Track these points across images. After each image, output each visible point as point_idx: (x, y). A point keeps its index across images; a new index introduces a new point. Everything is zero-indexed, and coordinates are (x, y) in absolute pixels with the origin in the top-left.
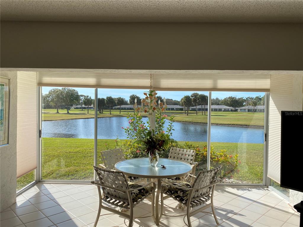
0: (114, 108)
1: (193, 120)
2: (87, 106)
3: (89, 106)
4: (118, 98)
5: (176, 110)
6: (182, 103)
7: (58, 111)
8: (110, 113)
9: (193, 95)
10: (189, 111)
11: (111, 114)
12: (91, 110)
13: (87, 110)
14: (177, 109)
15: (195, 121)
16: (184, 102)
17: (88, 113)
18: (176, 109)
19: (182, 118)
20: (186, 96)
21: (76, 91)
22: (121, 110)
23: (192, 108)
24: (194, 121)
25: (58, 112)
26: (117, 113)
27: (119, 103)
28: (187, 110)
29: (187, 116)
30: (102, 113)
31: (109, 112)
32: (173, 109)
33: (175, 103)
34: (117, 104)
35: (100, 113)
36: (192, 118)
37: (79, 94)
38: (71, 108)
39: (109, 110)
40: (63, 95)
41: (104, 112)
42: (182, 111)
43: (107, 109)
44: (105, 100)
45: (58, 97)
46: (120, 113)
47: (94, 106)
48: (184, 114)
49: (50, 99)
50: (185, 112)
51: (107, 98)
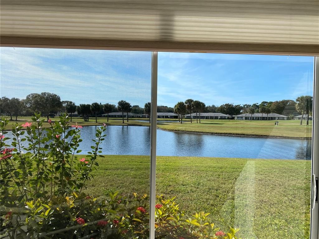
0: (103, 116)
1: (186, 129)
5: (170, 118)
6: (176, 110)
8: (96, 121)
11: (97, 122)
12: (78, 118)
13: (70, 117)
14: (172, 117)
16: (178, 109)
17: (71, 121)
18: (170, 116)
19: (175, 127)
20: (180, 102)
21: (58, 96)
23: (188, 115)
26: (104, 121)
27: (107, 110)
30: (88, 121)
31: (95, 120)
32: (167, 117)
33: (170, 110)
34: (104, 111)
35: (86, 121)
36: (186, 126)
37: (61, 101)
38: (55, 116)
39: (95, 118)
40: (43, 101)
41: (89, 120)
42: (177, 119)
43: (93, 117)
44: (91, 107)
45: (36, 103)
46: (108, 121)
47: (78, 113)
48: (179, 122)
49: (28, 105)
50: (179, 120)
51: (93, 104)
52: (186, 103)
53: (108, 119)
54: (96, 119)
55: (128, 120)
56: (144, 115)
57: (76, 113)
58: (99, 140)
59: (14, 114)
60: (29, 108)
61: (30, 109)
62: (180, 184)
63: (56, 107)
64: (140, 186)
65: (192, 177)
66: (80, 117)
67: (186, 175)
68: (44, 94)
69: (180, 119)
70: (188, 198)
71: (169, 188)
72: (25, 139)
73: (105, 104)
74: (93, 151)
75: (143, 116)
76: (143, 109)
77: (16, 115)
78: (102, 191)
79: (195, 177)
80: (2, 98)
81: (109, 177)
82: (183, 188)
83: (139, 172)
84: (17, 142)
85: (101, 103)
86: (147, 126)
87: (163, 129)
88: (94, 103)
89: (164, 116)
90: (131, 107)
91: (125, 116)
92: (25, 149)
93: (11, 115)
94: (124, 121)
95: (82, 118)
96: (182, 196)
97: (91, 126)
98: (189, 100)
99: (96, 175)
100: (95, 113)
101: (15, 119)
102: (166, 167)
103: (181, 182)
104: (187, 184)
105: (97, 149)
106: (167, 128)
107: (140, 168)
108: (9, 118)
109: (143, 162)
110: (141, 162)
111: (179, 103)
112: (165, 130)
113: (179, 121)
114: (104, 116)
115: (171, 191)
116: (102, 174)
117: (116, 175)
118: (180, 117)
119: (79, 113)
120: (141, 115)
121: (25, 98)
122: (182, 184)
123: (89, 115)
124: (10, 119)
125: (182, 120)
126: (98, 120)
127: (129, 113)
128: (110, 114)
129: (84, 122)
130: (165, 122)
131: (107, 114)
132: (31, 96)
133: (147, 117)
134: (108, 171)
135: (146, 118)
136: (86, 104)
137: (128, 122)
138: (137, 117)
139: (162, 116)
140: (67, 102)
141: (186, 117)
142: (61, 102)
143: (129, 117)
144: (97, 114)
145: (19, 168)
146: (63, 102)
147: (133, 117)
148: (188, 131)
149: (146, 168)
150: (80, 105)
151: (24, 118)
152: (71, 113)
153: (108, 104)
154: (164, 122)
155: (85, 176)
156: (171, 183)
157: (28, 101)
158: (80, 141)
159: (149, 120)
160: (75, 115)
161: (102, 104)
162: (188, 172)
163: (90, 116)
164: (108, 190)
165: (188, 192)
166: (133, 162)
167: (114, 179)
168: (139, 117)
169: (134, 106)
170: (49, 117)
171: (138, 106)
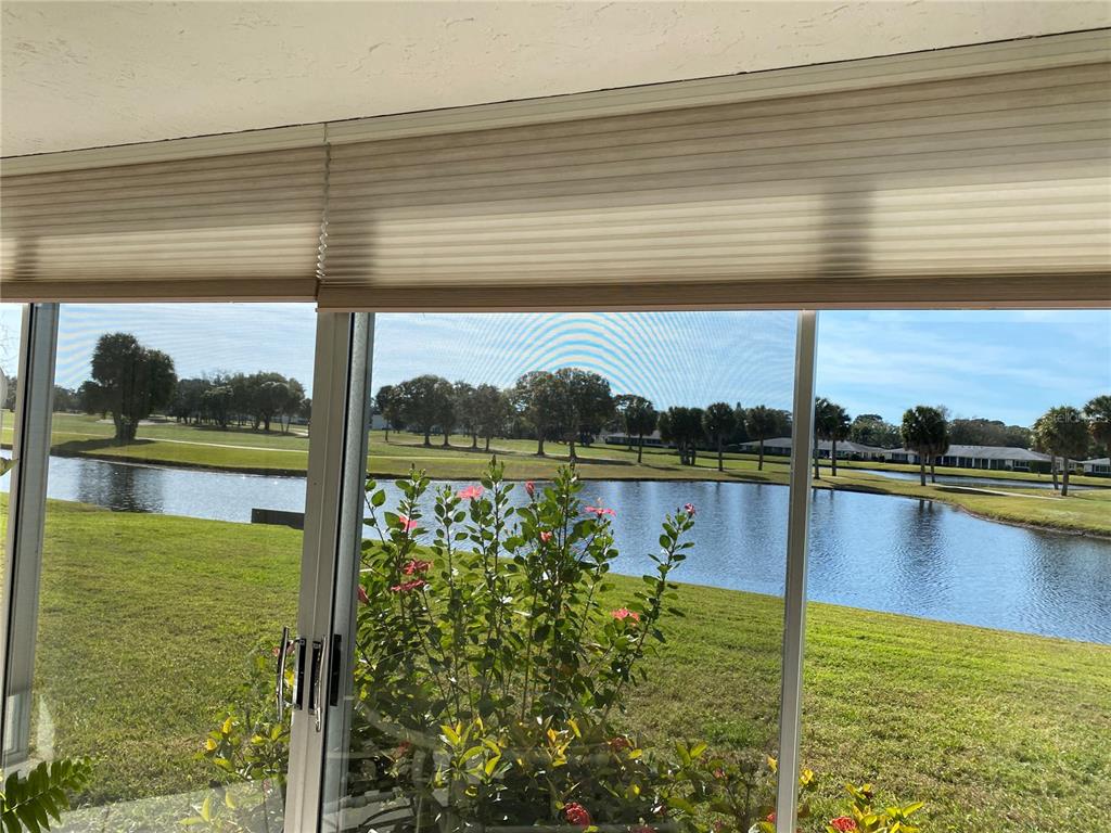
0: (745, 449)
1: (1087, 520)
2: (638, 436)
3: (644, 437)
4: (752, 410)
5: (1016, 470)
6: (1039, 441)
7: (541, 447)
8: (721, 464)
9: (1092, 407)
10: (1070, 476)
11: (721, 469)
12: (663, 451)
13: (637, 449)
14: (1020, 466)
15: (1098, 527)
16: (1049, 434)
17: (639, 461)
18: (1016, 462)
19: (1031, 509)
20: (1057, 408)
21: (604, 381)
22: (765, 457)
23: (1098, 462)
24: (1087, 525)
25: (541, 453)
26: (748, 465)
27: (758, 428)
28: (1061, 473)
29: (1065, 499)
30: (693, 465)
31: (716, 463)
32: (999, 464)
33: (1016, 438)
34: (749, 434)
35: (686, 463)
36: (1086, 510)
37: (614, 393)
38: (593, 441)
39: (716, 454)
40: (559, 395)
41: (698, 461)
42: (1043, 476)
43: (710, 450)
44: (703, 416)
45: (543, 400)
46: (760, 469)
47: (662, 436)
48: (1053, 486)
49: (521, 406)
50: (1055, 477)
51: (710, 408)
52: (1089, 411)
53: (761, 461)
54: (721, 459)
55: (834, 467)
56: (901, 451)
57: (656, 435)
58: (670, 558)
59: (482, 431)
60: (522, 414)
61: (524, 419)
62: (1008, 751)
63: (597, 414)
64: (841, 730)
65: (1072, 729)
66: (670, 447)
67: (1044, 719)
68: (566, 372)
69: (1060, 478)
70: (1032, 814)
71: (953, 759)
72: (465, 536)
73: (754, 407)
74: (649, 592)
75: (897, 455)
76: (897, 429)
77: (488, 435)
78: (702, 720)
79: (1086, 736)
80: (456, 384)
81: (735, 675)
82: (1019, 770)
83: (846, 676)
84: (445, 542)
85: (739, 405)
86: (910, 496)
87: (976, 513)
88: (715, 405)
89: (985, 461)
90: (849, 420)
91: (827, 452)
92: (462, 563)
93: (474, 435)
94: (820, 469)
95: (676, 454)
96: (1005, 803)
97: (703, 480)
98: (1104, 397)
99: (691, 662)
100: (716, 438)
101: (484, 446)
102: (962, 672)
103: (1014, 746)
104: (1040, 757)
105: (661, 586)
106: (995, 511)
107: (852, 661)
108: (468, 441)
109: (869, 638)
110: (863, 638)
111: (1053, 411)
112: (986, 515)
113: (1056, 483)
114: (750, 451)
115: (964, 772)
116: (713, 661)
117: (758, 674)
118: (1062, 468)
119: (666, 436)
120: (888, 453)
121: (514, 386)
122: (1017, 755)
123: (697, 445)
124: (471, 445)
125: (1066, 478)
126: (726, 464)
127: (838, 443)
128: (767, 443)
129: (680, 467)
130: (992, 486)
131: (758, 443)
132: (529, 378)
133: (911, 459)
134: (734, 653)
135: (908, 463)
136: (690, 406)
137: (834, 474)
138: (874, 459)
139: (977, 460)
140: (630, 398)
141: (1089, 469)
142: (611, 398)
143: (838, 456)
144: (725, 443)
145: (444, 617)
146: (619, 397)
147: (856, 458)
148: (1093, 532)
149: (874, 664)
150: (671, 409)
151: (504, 445)
152: (641, 435)
153: (763, 407)
154: (983, 486)
155: (620, 670)
156: (967, 741)
157: (521, 393)
158: (613, 554)
159: (919, 473)
160: (654, 441)
161: (743, 407)
162: (1058, 708)
163: (702, 445)
164: (723, 720)
165: (1038, 792)
166: (830, 632)
167: (752, 687)
168: (882, 459)
169: (861, 418)
170: (576, 444)
171: (879, 418)
